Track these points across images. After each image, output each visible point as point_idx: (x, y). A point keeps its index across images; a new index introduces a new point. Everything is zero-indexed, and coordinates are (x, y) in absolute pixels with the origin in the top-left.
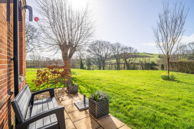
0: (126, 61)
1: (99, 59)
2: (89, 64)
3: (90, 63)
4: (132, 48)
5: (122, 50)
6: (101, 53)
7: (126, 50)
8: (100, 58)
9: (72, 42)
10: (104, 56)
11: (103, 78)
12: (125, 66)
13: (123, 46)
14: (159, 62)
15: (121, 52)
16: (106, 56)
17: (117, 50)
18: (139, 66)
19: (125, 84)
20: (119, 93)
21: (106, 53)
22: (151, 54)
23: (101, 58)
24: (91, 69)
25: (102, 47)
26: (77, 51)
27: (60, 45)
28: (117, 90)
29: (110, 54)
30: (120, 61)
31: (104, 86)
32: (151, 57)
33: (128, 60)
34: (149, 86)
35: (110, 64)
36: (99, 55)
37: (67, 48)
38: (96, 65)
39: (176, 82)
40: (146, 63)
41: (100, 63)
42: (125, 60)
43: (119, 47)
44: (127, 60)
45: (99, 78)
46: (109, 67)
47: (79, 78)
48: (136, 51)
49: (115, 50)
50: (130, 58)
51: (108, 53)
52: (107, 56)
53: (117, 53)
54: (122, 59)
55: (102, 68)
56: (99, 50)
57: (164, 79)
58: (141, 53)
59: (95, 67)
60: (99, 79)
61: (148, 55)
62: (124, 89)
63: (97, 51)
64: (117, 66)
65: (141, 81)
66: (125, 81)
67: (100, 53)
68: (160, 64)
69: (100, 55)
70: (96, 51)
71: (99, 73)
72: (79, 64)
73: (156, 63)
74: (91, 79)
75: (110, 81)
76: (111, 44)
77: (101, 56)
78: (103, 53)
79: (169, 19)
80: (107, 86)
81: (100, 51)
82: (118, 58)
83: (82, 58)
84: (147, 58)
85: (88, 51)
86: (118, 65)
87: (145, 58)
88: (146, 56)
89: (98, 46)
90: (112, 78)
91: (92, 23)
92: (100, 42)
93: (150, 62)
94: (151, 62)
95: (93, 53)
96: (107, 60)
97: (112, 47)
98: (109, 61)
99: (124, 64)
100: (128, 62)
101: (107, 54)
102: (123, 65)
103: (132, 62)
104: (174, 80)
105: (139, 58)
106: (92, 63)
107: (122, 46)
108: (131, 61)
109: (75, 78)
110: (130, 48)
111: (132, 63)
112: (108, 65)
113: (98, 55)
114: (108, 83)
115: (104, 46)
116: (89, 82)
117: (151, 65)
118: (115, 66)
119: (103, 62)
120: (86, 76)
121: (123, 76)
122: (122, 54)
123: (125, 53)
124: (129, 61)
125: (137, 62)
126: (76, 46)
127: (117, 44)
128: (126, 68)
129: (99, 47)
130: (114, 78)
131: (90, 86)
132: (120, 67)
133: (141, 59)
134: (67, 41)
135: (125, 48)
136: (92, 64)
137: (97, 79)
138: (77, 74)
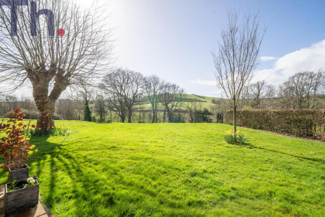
0: (167, 107)
1: (121, 102)
2: (101, 112)
3: (103, 108)
4: (177, 85)
5: (161, 88)
6: (126, 91)
7: (167, 89)
8: (124, 100)
9: (60, 65)
10: (131, 96)
11: (123, 144)
12: (166, 115)
13: (163, 83)
14: (214, 109)
15: (159, 91)
16: (134, 97)
17: (153, 88)
18: (187, 115)
19: (167, 157)
20: (154, 190)
21: (135, 92)
22: (203, 97)
23: (126, 101)
24: (107, 120)
25: (128, 81)
26: (73, 85)
27: (29, 71)
28: (150, 180)
29: (142, 94)
30: (157, 107)
31: (122, 168)
32: (202, 101)
33: (170, 105)
34: (210, 160)
35: (141, 111)
36: (122, 96)
37: (46, 76)
38: (115, 113)
39: (248, 146)
40: (197, 111)
41: (123, 110)
42: (166, 105)
43: (156, 83)
44: (168, 105)
45: (115, 145)
46: (140, 116)
47: (68, 145)
48: (182, 91)
49: (150, 87)
50: (173, 103)
51: (139, 92)
52: (136, 97)
53: (153, 94)
54: (160, 104)
55: (127, 118)
56: (122, 86)
57: (229, 142)
58: (190, 95)
59: (113, 117)
60: (114, 147)
61: (199, 99)
62: (165, 173)
63: (118, 88)
64: (152, 115)
65: (193, 149)
66: (167, 149)
67: (124, 91)
68: (215, 112)
69: (124, 94)
70: (116, 88)
71: (118, 130)
72: (83, 111)
73: (210, 110)
74: (96, 147)
75: (137, 150)
76: (143, 77)
77: (125, 98)
78: (129, 93)
79: (238, 43)
80: (130, 168)
81: (123, 88)
82: (155, 101)
83: (88, 99)
84: (198, 103)
85: (102, 87)
86: (154, 113)
87: (195, 103)
88: (196, 100)
89: (120, 78)
90: (143, 143)
91: (106, 32)
92: (123, 73)
93: (202, 110)
94: (204, 108)
95: (111, 92)
96: (136, 105)
97: (146, 82)
98: (139, 106)
99: (165, 111)
100: (170, 108)
101: (137, 93)
102: (162, 114)
103: (177, 108)
104: (243, 144)
105: (186, 103)
106: (106, 109)
107: (161, 82)
108: (174, 107)
109: (59, 146)
110: (174, 86)
111: (176, 111)
112: (138, 114)
113: (120, 94)
114: (132, 158)
115: (132, 79)
116: (89, 157)
117: (203, 114)
118: (150, 116)
119: (129, 108)
120: (89, 139)
121: (162, 137)
122: (161, 95)
123: (165, 94)
124: (172, 107)
125: (184, 108)
126: (69, 75)
127: (154, 78)
128: (167, 119)
129: (122, 81)
130: (146, 142)
131: (87, 170)
132: (158, 116)
133: (190, 105)
134: (48, 63)
135: (166, 86)
136: (107, 112)
137: (111, 145)
138: (68, 135)
